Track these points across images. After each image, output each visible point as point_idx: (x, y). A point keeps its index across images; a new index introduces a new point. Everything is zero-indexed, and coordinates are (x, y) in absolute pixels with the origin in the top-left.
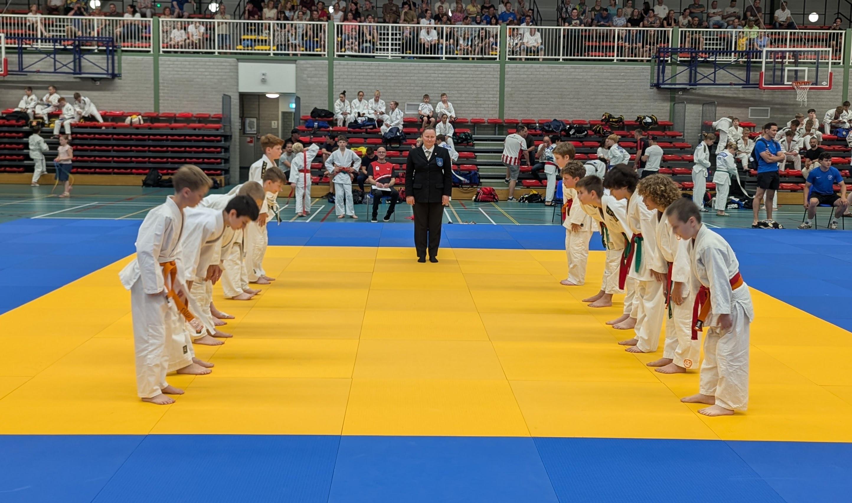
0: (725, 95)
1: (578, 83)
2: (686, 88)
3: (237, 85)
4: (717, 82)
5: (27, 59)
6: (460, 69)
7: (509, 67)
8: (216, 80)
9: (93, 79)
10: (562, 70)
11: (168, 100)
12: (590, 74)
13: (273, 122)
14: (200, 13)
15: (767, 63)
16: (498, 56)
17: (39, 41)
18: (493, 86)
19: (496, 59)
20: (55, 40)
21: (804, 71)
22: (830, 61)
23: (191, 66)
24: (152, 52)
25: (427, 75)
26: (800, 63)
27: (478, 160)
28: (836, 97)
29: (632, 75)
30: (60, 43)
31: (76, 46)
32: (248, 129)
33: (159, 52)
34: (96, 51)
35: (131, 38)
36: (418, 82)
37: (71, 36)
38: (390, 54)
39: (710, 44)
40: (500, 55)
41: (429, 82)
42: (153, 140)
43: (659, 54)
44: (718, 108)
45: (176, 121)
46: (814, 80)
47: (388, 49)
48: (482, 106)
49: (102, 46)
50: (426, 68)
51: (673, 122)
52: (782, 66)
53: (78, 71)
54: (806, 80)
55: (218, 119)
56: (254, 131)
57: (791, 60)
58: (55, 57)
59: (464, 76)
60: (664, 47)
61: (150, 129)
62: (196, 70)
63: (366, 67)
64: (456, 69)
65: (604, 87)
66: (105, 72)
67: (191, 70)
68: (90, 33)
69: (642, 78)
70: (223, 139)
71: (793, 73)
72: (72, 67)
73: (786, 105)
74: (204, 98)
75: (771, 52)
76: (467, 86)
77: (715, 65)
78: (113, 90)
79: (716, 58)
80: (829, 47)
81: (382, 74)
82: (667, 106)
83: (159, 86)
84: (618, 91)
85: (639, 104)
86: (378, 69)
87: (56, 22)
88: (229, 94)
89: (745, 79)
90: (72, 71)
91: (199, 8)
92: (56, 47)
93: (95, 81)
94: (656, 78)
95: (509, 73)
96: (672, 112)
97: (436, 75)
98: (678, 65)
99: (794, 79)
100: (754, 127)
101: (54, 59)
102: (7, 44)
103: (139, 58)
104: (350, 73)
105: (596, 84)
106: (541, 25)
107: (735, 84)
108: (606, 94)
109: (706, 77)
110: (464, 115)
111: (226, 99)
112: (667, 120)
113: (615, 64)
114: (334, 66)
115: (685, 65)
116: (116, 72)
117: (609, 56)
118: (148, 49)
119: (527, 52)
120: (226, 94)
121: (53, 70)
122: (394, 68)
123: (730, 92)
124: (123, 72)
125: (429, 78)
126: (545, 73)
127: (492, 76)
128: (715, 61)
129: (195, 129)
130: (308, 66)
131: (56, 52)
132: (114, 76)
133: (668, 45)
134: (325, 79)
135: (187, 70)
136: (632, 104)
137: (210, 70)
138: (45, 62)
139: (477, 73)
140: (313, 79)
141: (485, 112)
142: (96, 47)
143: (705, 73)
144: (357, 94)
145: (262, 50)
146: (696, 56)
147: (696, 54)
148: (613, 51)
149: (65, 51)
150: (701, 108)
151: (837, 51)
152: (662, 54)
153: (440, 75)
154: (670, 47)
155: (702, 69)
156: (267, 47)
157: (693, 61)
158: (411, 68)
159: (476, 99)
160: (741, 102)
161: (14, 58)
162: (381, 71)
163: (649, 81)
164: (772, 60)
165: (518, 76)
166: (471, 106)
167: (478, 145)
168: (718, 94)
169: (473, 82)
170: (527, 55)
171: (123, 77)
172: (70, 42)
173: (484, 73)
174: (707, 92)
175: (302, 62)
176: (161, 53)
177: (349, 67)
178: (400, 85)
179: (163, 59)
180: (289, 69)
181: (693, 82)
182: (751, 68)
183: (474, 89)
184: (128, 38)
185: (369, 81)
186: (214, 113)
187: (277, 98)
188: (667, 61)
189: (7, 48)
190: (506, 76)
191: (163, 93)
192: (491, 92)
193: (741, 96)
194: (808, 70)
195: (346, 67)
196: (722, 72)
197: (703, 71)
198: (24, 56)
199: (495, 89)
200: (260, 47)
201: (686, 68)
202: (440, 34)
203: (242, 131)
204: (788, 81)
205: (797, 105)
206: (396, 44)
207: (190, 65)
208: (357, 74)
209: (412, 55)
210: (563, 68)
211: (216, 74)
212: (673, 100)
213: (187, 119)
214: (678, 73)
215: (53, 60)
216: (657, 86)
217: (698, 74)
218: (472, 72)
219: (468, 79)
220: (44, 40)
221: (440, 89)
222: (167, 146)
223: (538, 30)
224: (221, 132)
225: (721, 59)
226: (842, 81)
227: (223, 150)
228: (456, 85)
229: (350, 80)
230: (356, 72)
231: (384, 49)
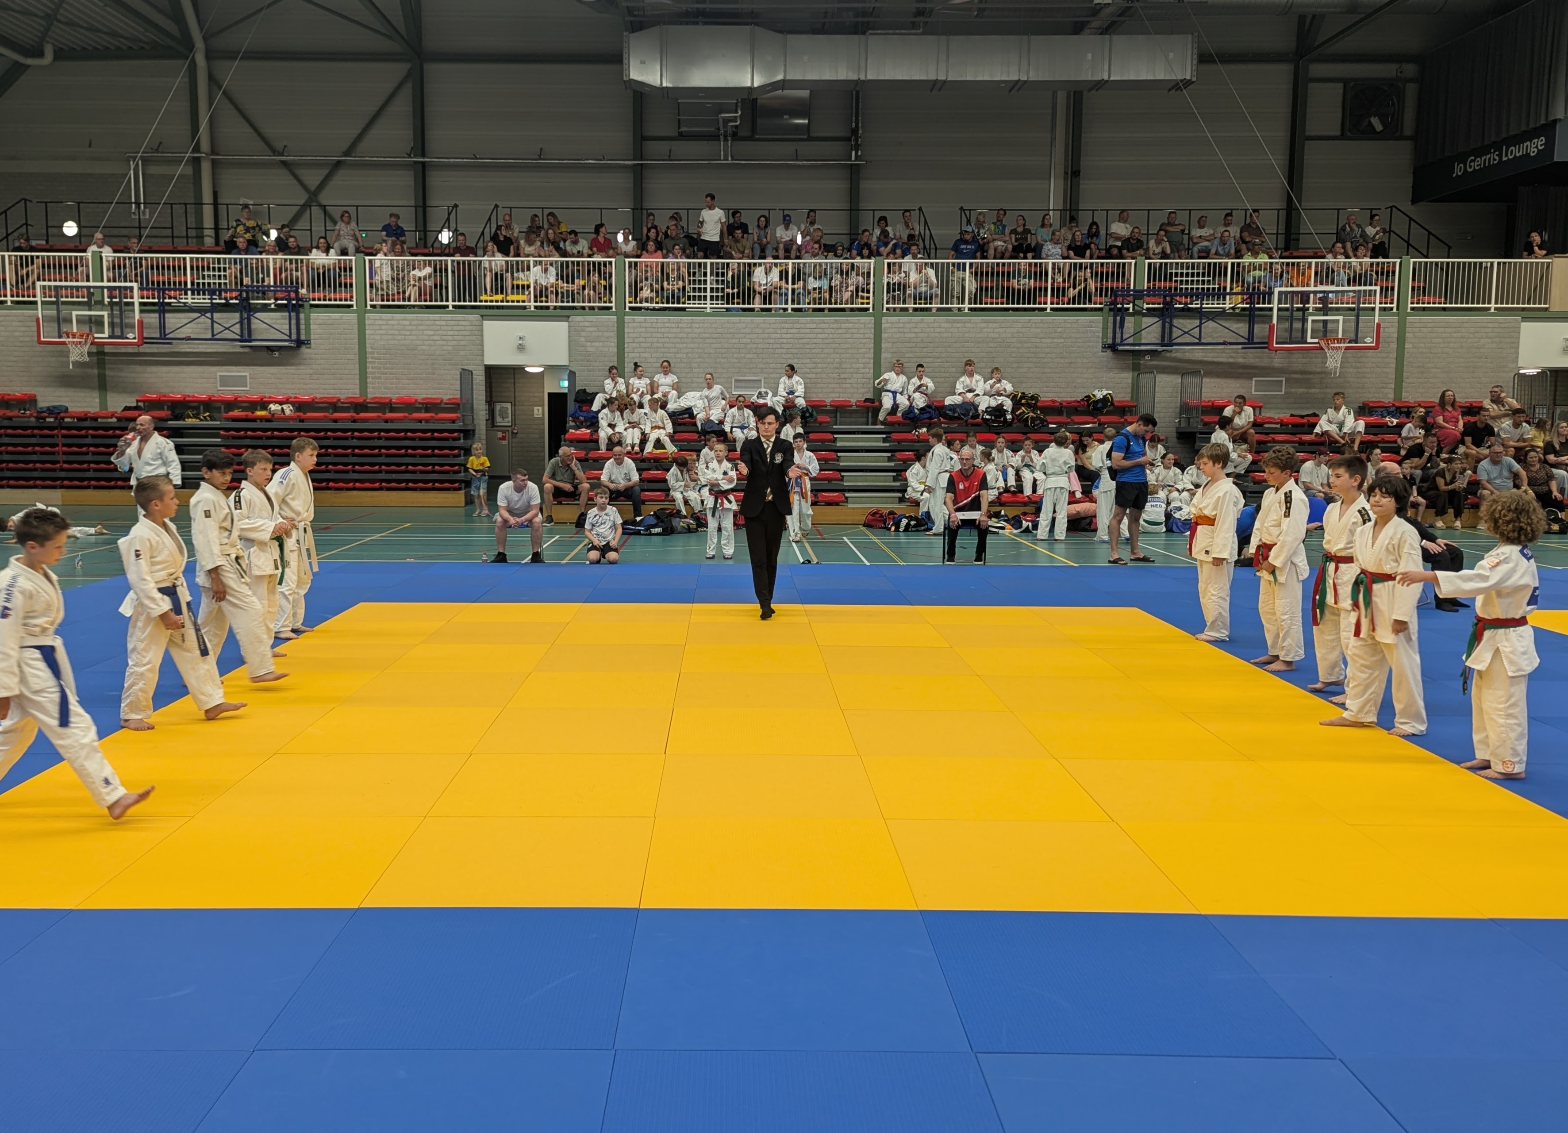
0: (1216, 360)
1: (992, 345)
2: (1156, 351)
3: (483, 356)
4: (1203, 341)
5: (173, 320)
6: (814, 326)
7: (888, 322)
8: (450, 348)
9: (268, 347)
10: (968, 325)
11: (380, 378)
12: (1011, 330)
13: (536, 408)
14: (425, 247)
15: (1279, 309)
16: (870, 306)
17: (189, 292)
18: (864, 350)
19: (867, 309)
20: (212, 292)
21: (1338, 321)
22: (1378, 306)
23: (414, 327)
24: (355, 308)
25: (764, 336)
26: (1332, 309)
27: (842, 464)
28: (1387, 360)
29: (1075, 330)
30: (220, 295)
31: (242, 300)
32: (498, 419)
33: (366, 306)
34: (273, 306)
35: (324, 287)
36: (749, 346)
37: (236, 284)
38: (708, 305)
39: (1192, 281)
40: (873, 305)
41: (767, 346)
42: (359, 438)
43: (1116, 299)
44: (1204, 380)
45: (392, 410)
46: (1352, 336)
47: (705, 297)
48: (848, 381)
49: (282, 299)
50: (762, 325)
51: (1137, 400)
52: (1304, 314)
53: (246, 336)
54: (1340, 336)
55: (454, 406)
56: (507, 422)
57: (1318, 305)
58: (212, 316)
59: (820, 336)
60: (1123, 288)
61: (354, 421)
62: (420, 332)
63: (673, 325)
64: (808, 326)
65: (1032, 350)
66: (288, 338)
67: (414, 333)
68: (263, 280)
69: (1089, 335)
70: (462, 435)
71: (1321, 324)
72: (238, 331)
73: (1310, 373)
74: (434, 374)
75: (1286, 293)
76: (826, 351)
77: (1200, 314)
78: (299, 364)
79: (1202, 304)
80: (1376, 285)
81: (696, 336)
82: (1127, 377)
83: (366, 358)
84: (1053, 355)
85: (1085, 376)
86: (691, 328)
87: (214, 263)
88: (470, 368)
89: (1246, 336)
90: (238, 337)
91: (424, 239)
92: (214, 301)
93: (273, 351)
94: (1110, 335)
95: (889, 331)
96: (1136, 387)
97: (779, 336)
98: (1144, 315)
99: (1321, 334)
100: (1260, 407)
101: (212, 319)
102: (142, 298)
103: (335, 315)
104: (649, 335)
105: (1020, 345)
106: (936, 259)
107: (1231, 344)
108: (1035, 360)
109: (1187, 333)
110: (821, 395)
111: (466, 375)
112: (1128, 399)
113: (1048, 315)
114: (626, 325)
115: (1155, 316)
116: (303, 337)
117: (1040, 303)
118: (349, 303)
119: (915, 299)
120: (466, 367)
121: (209, 336)
122: (714, 326)
123: (1224, 355)
124: (312, 336)
125: (767, 341)
126: (943, 330)
127: (862, 336)
128: (1201, 308)
129: (420, 422)
130: (587, 324)
131: (214, 308)
132: (300, 343)
133: (1129, 285)
134: (613, 344)
135: (408, 333)
136: (1075, 375)
137: (441, 332)
138: (198, 323)
139: (840, 331)
140: (594, 344)
141: (852, 390)
142: (272, 301)
143: (1185, 327)
144: (659, 365)
145: (518, 301)
146: (1172, 302)
147: (1172, 299)
148: (1046, 296)
149: (227, 307)
150: (1180, 381)
151: (1386, 291)
152: (1119, 299)
153: (784, 336)
154: (1132, 288)
155: (1181, 321)
156: (524, 297)
157: (1167, 309)
158: (740, 325)
159: (838, 371)
160: (1241, 371)
161: (153, 319)
162: (696, 330)
163: (1100, 340)
164: (1288, 306)
165: (902, 335)
166: (832, 381)
167: (842, 440)
168: (1205, 359)
169: (833, 346)
170: (915, 303)
171: (313, 345)
172: (234, 294)
173: (851, 331)
174: (1188, 356)
175: (577, 319)
176: (369, 308)
177: (648, 325)
178: (724, 351)
179: (371, 318)
180: (560, 328)
181: (1167, 340)
182: (1256, 319)
183: (834, 356)
184: (319, 286)
185: (677, 345)
186: (449, 397)
187: (542, 373)
188: (1128, 309)
189: (141, 304)
190: (884, 336)
191: (373, 368)
192: (861, 360)
193: (1241, 360)
194: (1344, 320)
195: (643, 325)
196: (1211, 324)
197: (1183, 324)
198: (167, 315)
199: (867, 355)
200: (515, 297)
201: (1157, 319)
202: (783, 275)
203: (489, 422)
204: (1312, 338)
205: (1326, 373)
206: (717, 289)
207: (411, 325)
208: (660, 335)
209: (741, 306)
210: (970, 321)
211: (451, 338)
212: (1136, 368)
213: (409, 406)
214: (1143, 327)
215: (210, 321)
216: (1112, 347)
217: (1174, 329)
218: (833, 331)
219: (825, 341)
220: (197, 290)
221: (783, 356)
222: (380, 448)
223: (932, 264)
224: (459, 425)
225: (1210, 305)
226: (1396, 335)
227: (462, 452)
228: (808, 351)
229: (649, 345)
230: (658, 332)
231: (699, 297)
